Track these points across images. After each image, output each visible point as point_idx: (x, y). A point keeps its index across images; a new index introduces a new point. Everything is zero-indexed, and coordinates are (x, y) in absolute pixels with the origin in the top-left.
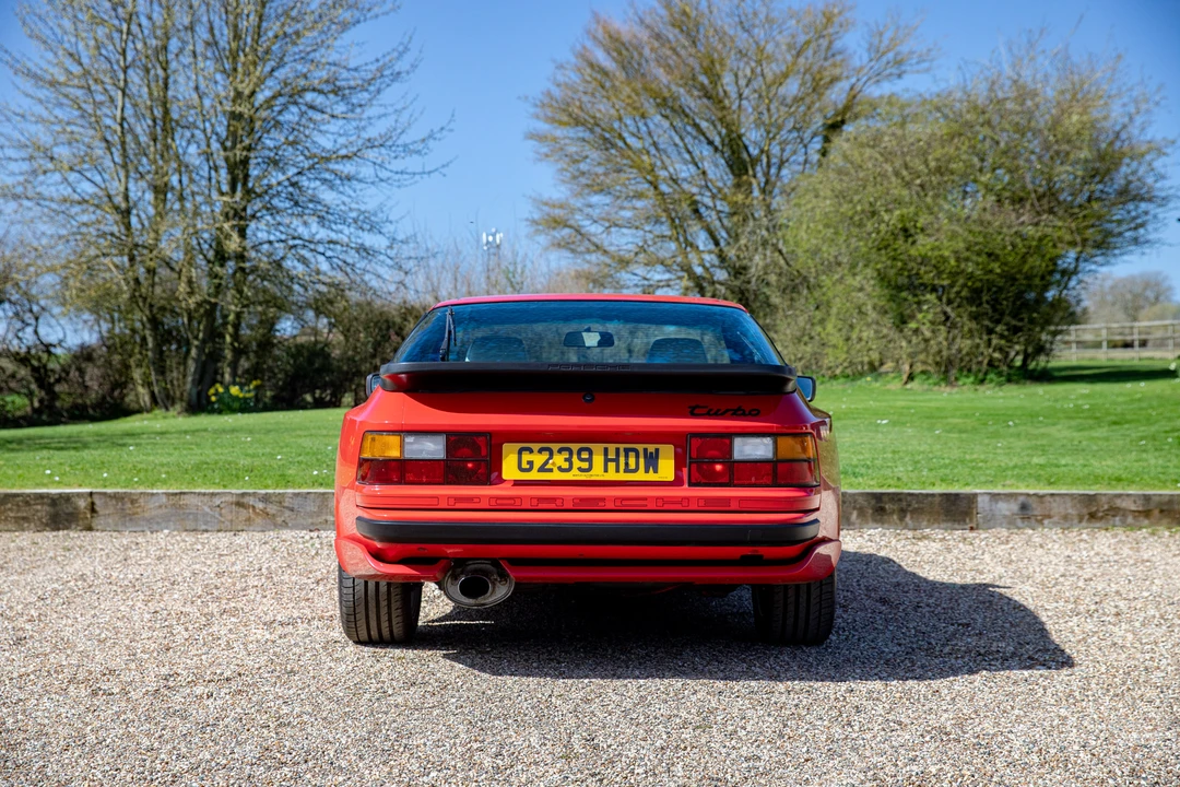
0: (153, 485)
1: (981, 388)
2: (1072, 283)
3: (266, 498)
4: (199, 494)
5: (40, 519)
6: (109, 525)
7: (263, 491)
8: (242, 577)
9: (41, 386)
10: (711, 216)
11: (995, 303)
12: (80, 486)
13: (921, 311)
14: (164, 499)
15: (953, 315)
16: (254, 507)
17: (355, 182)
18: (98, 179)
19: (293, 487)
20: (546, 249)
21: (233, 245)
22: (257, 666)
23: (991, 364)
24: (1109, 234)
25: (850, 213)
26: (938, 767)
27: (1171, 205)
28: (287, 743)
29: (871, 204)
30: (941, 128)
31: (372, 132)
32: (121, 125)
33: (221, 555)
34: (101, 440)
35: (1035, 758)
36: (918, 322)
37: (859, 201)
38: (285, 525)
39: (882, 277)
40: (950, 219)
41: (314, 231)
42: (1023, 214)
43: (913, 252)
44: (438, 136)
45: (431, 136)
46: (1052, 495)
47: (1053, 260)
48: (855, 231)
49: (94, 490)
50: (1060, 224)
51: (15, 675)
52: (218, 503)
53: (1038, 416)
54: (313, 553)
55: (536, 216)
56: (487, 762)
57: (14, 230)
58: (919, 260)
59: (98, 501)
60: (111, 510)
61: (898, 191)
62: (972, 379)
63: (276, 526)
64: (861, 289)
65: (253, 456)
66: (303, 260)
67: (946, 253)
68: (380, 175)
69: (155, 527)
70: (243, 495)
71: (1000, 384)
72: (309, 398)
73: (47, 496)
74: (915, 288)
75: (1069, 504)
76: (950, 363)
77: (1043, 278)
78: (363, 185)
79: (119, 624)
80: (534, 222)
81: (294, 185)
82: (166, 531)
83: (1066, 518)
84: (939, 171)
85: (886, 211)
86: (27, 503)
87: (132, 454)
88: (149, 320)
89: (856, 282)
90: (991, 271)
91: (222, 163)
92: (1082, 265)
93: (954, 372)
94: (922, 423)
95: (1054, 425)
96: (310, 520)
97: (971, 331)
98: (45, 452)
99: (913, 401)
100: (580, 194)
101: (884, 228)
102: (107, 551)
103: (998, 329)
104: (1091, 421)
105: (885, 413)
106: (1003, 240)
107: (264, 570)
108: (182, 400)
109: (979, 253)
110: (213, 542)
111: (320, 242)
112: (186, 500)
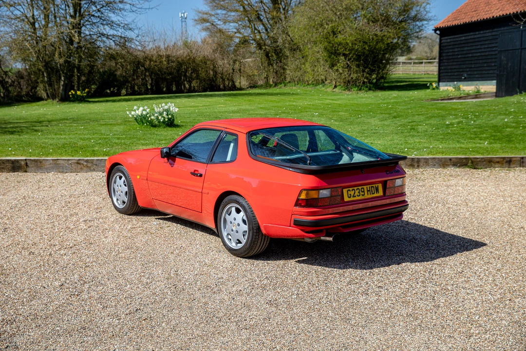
0: (47, 156)
1: (360, 93)
3: (87, 161)
4: (64, 160)
5: (8, 168)
6: (32, 170)
7: (86, 158)
8: (78, 197)
9: (4, 88)
10: (265, 21)
11: (366, 61)
12: (22, 156)
13: (339, 63)
14: (52, 162)
15: (350, 65)
16: (83, 164)
17: (123, 12)
18: (22, 10)
19: (97, 156)
20: (200, 31)
21: (76, 39)
22: (80, 241)
23: (364, 83)
24: (409, 34)
25: (313, 25)
28: (87, 274)
33: (71, 186)
36: (337, 67)
37: (317, 20)
38: (94, 170)
39: (326, 49)
40: (350, 28)
41: (108, 31)
42: (376, 27)
43: (336, 40)
48: (315, 31)
49: (27, 158)
50: (390, 31)
51: (5, 246)
52: (70, 163)
55: (196, 18)
58: (338, 43)
59: (28, 162)
60: (33, 165)
61: (331, 16)
62: (357, 89)
63: (91, 171)
64: (317, 52)
65: (83, 139)
67: (348, 42)
68: (132, 8)
69: (49, 171)
70: (79, 160)
71: (367, 91)
72: (108, 91)
73: (10, 160)
74: (337, 54)
76: (349, 82)
77: (384, 51)
78: (125, 13)
79: (37, 221)
80: (196, 20)
81: (99, 11)
82: (53, 172)
84: (347, 9)
85: (327, 24)
86: (3, 163)
87: (40, 137)
88: (44, 65)
89: (316, 49)
90: (364, 49)
91: (71, 5)
93: (350, 86)
94: (330, 115)
95: (374, 117)
96: (103, 169)
97: (357, 71)
98: (9, 137)
99: (333, 100)
100: (213, 10)
101: (325, 31)
102: (32, 183)
103: (366, 70)
104: (387, 116)
105: (319, 108)
106: (369, 37)
107: (85, 194)
108: (59, 97)
109: (360, 41)
110: (69, 178)
111: (110, 35)
112: (60, 162)
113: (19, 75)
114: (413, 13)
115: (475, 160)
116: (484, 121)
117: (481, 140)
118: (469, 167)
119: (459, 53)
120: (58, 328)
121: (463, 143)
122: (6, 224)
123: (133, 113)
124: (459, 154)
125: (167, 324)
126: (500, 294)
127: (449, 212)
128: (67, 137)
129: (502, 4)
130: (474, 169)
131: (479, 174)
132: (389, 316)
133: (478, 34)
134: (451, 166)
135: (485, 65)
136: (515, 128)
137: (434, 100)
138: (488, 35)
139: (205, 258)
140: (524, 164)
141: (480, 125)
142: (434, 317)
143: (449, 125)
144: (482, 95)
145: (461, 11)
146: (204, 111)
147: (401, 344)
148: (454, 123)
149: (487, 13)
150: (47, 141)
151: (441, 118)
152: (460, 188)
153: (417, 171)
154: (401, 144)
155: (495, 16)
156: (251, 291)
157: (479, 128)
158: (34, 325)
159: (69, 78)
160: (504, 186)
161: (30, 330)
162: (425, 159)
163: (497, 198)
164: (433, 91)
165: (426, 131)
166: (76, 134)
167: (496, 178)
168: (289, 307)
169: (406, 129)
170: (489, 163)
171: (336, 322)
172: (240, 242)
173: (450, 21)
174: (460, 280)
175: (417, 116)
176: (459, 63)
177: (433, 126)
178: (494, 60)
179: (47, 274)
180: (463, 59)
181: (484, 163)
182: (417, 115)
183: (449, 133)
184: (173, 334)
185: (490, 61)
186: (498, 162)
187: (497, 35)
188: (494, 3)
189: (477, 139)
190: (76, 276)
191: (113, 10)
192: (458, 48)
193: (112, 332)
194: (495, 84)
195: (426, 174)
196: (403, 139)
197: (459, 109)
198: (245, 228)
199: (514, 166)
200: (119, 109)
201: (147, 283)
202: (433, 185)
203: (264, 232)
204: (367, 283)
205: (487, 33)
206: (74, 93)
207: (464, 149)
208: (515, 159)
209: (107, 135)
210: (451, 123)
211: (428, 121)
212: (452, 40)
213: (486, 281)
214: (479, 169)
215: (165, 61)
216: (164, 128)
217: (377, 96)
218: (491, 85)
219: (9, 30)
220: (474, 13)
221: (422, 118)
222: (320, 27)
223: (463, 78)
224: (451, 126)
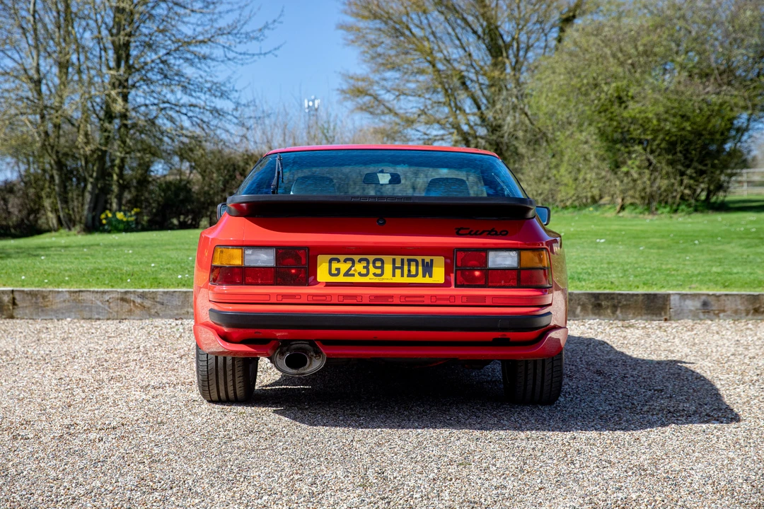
0: (59, 285)
1: (675, 216)
2: (745, 138)
3: (143, 295)
4: (93, 292)
6: (26, 314)
7: (141, 290)
8: (125, 353)
10: (474, 88)
11: (686, 152)
12: (4, 285)
13: (630, 158)
14: (67, 296)
15: (654, 161)
16: (134, 302)
17: (209, 61)
19: (163, 287)
20: (352, 111)
21: (118, 107)
22: (136, 418)
23: (682, 198)
25: (579, 85)
26: (638, 494)
28: (158, 475)
29: (594, 78)
30: (648, 21)
31: (222, 23)
32: (34, 16)
33: (109, 337)
34: (20, 252)
35: (709, 488)
36: (628, 166)
37: (586, 76)
38: (157, 315)
39: (602, 133)
40: (653, 89)
41: (179, 96)
42: (708, 86)
43: (625, 114)
44: (271, 26)
45: (266, 27)
46: (726, 295)
47: (731, 120)
48: (582, 98)
49: (15, 289)
50: (736, 93)
52: (107, 298)
53: (717, 236)
54: (178, 335)
55: (345, 87)
56: (305, 489)
58: (630, 120)
59: (17, 296)
60: (27, 304)
61: (615, 68)
62: (668, 209)
63: (151, 316)
64: (585, 142)
65: (134, 264)
66: (171, 119)
67: (650, 115)
69: (61, 316)
70: (126, 293)
71: (689, 213)
72: (175, 221)
74: (626, 141)
75: (739, 302)
76: (652, 197)
77: (722, 134)
78: (215, 63)
79: (33, 387)
80: (343, 91)
81: (163, 62)
82: (69, 319)
83: (736, 312)
84: (645, 53)
85: (606, 84)
87: (43, 262)
88: (56, 162)
89: (583, 136)
90: (683, 129)
91: (109, 45)
92: (752, 124)
93: (655, 204)
95: (729, 244)
96: (176, 312)
97: (668, 173)
99: (624, 225)
100: (377, 71)
101: (603, 96)
102: (25, 334)
103: (688, 172)
105: (603, 234)
106: (693, 105)
107: (141, 348)
108: (81, 223)
109: (675, 115)
110: (104, 327)
111: (183, 105)
112: (83, 296)
128: (99, 261)
166: (118, 258)
209: (183, 259)
217: (715, 221)
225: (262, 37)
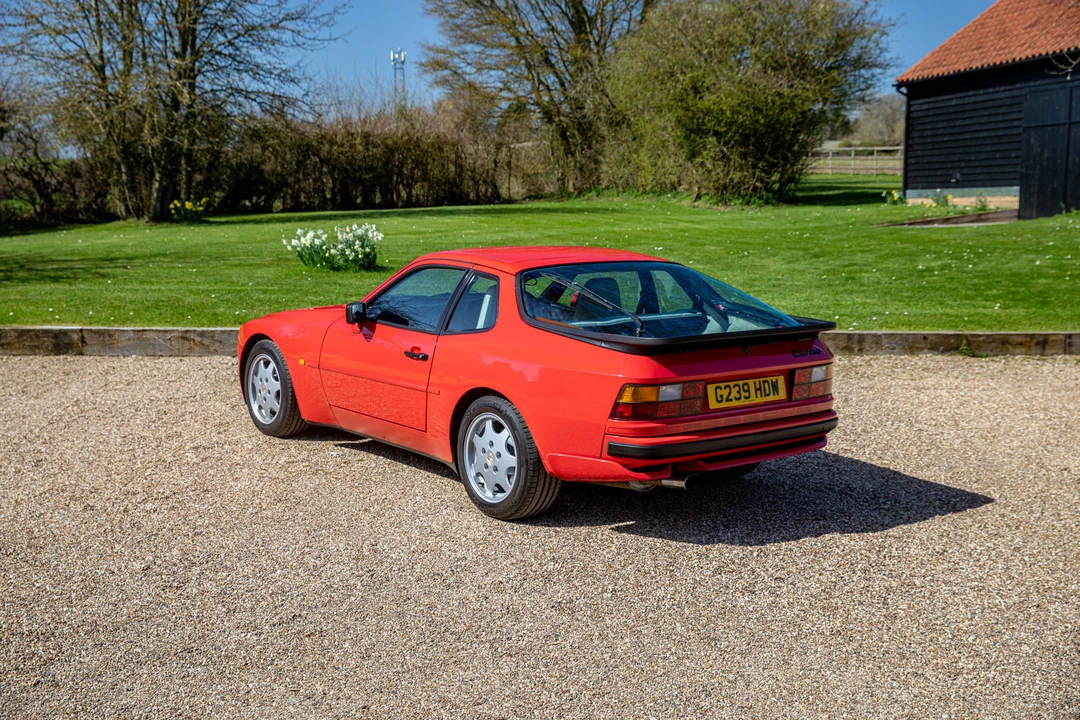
0: (123, 323)
1: (746, 209)
3: (202, 334)
4: (156, 331)
5: (47, 347)
6: (94, 351)
7: (200, 329)
8: (184, 403)
9: (42, 195)
10: (560, 67)
11: (759, 145)
12: (74, 324)
13: (706, 149)
14: (132, 335)
15: (728, 153)
16: (194, 340)
17: (277, 46)
18: (80, 42)
19: (221, 326)
20: (431, 86)
21: (185, 99)
22: (186, 485)
23: (755, 189)
24: (845, 94)
25: (655, 74)
27: (889, 72)
28: (198, 548)
29: (670, 67)
30: (724, 9)
33: (170, 382)
34: (87, 268)
36: (703, 158)
37: (663, 64)
38: (216, 352)
39: (679, 121)
40: (728, 81)
41: (248, 82)
42: (781, 79)
43: (699, 106)
44: (341, 11)
45: (336, 11)
48: (658, 87)
49: (84, 327)
50: (808, 86)
51: (37, 493)
52: (169, 337)
55: (424, 60)
57: (15, 80)
58: (705, 111)
59: (86, 335)
60: (95, 342)
61: (691, 57)
62: (741, 201)
63: (210, 353)
64: (662, 127)
65: (196, 293)
67: (724, 108)
68: (296, 39)
69: (126, 353)
70: (186, 332)
71: (761, 207)
72: (247, 203)
73: (51, 331)
74: (702, 132)
76: (725, 187)
77: (795, 126)
78: (282, 49)
79: (101, 447)
80: (422, 64)
81: (232, 45)
82: (134, 356)
84: (721, 43)
85: (682, 73)
86: (38, 336)
87: (110, 288)
88: (122, 151)
89: (660, 122)
90: (757, 122)
91: (175, 32)
93: (727, 196)
94: (686, 250)
95: (774, 256)
96: (233, 349)
97: (741, 165)
98: (48, 287)
99: (692, 222)
100: (456, 43)
101: (679, 86)
102: (93, 376)
103: (760, 165)
104: (801, 253)
105: (666, 237)
106: (766, 98)
107: (198, 397)
108: (149, 212)
109: (748, 107)
110: (166, 367)
111: (252, 92)
112: (148, 335)
113: (73, 170)
114: (854, 53)
115: (975, 339)
116: (993, 263)
117: (986, 300)
118: (962, 353)
119: (946, 131)
120: (138, 650)
121: (952, 307)
122: (39, 451)
123: (294, 242)
124: (943, 326)
125: (354, 644)
126: (1019, 595)
127: (919, 438)
128: (163, 288)
129: (1032, 34)
130: (973, 356)
131: (982, 367)
132: (794, 634)
133: (984, 94)
134: (926, 351)
135: (998, 156)
136: (1057, 277)
137: (896, 223)
138: (1003, 95)
139: (432, 521)
140: (1073, 349)
141: (986, 272)
142: (885, 637)
143: (923, 271)
144: (991, 216)
145: (950, 49)
146: (436, 242)
147: (818, 688)
148: (933, 267)
149: (1001, 52)
150: (123, 295)
151: (908, 257)
152: (944, 393)
153: (857, 360)
154: (828, 308)
155: (1017, 59)
156: (522, 585)
157: (984, 277)
158: (90, 643)
159: (170, 175)
160: (1031, 389)
161: (83, 653)
162: (874, 335)
163: (1018, 412)
164: (894, 206)
165: (878, 283)
166: (182, 282)
167: (1017, 374)
168: (597, 614)
169: (838, 279)
170: (1003, 345)
171: (690, 644)
172: (501, 490)
173: (929, 68)
174: (940, 568)
175: (860, 254)
176: (945, 151)
177: (893, 273)
178: (1015, 146)
179: (118, 547)
180: (953, 145)
181: (993, 344)
182: (860, 251)
183: (923, 287)
184: (365, 663)
185: (1007, 147)
186: (1021, 344)
187: (1022, 96)
188: (1016, 33)
189: (979, 298)
190: (175, 551)
191: (259, 43)
192: (942, 121)
193: (245, 658)
194: (1018, 193)
195: (876, 366)
196: (831, 298)
197: (944, 241)
198: (512, 461)
199: (1053, 351)
200: (268, 237)
201: (315, 567)
202: (890, 387)
203: (549, 468)
204: (753, 572)
205: (1002, 93)
206: (179, 205)
207: (953, 318)
208: (1054, 338)
209: (243, 285)
210: (927, 268)
211: (883, 262)
212: (931, 106)
213: (990, 569)
214: (982, 357)
215: (361, 144)
216: (356, 272)
217: (782, 216)
218: (1008, 195)
219: (53, 80)
220: (975, 52)
221: (870, 257)
222: (669, 79)
223: (953, 180)
224: (927, 274)
225: (332, 22)
